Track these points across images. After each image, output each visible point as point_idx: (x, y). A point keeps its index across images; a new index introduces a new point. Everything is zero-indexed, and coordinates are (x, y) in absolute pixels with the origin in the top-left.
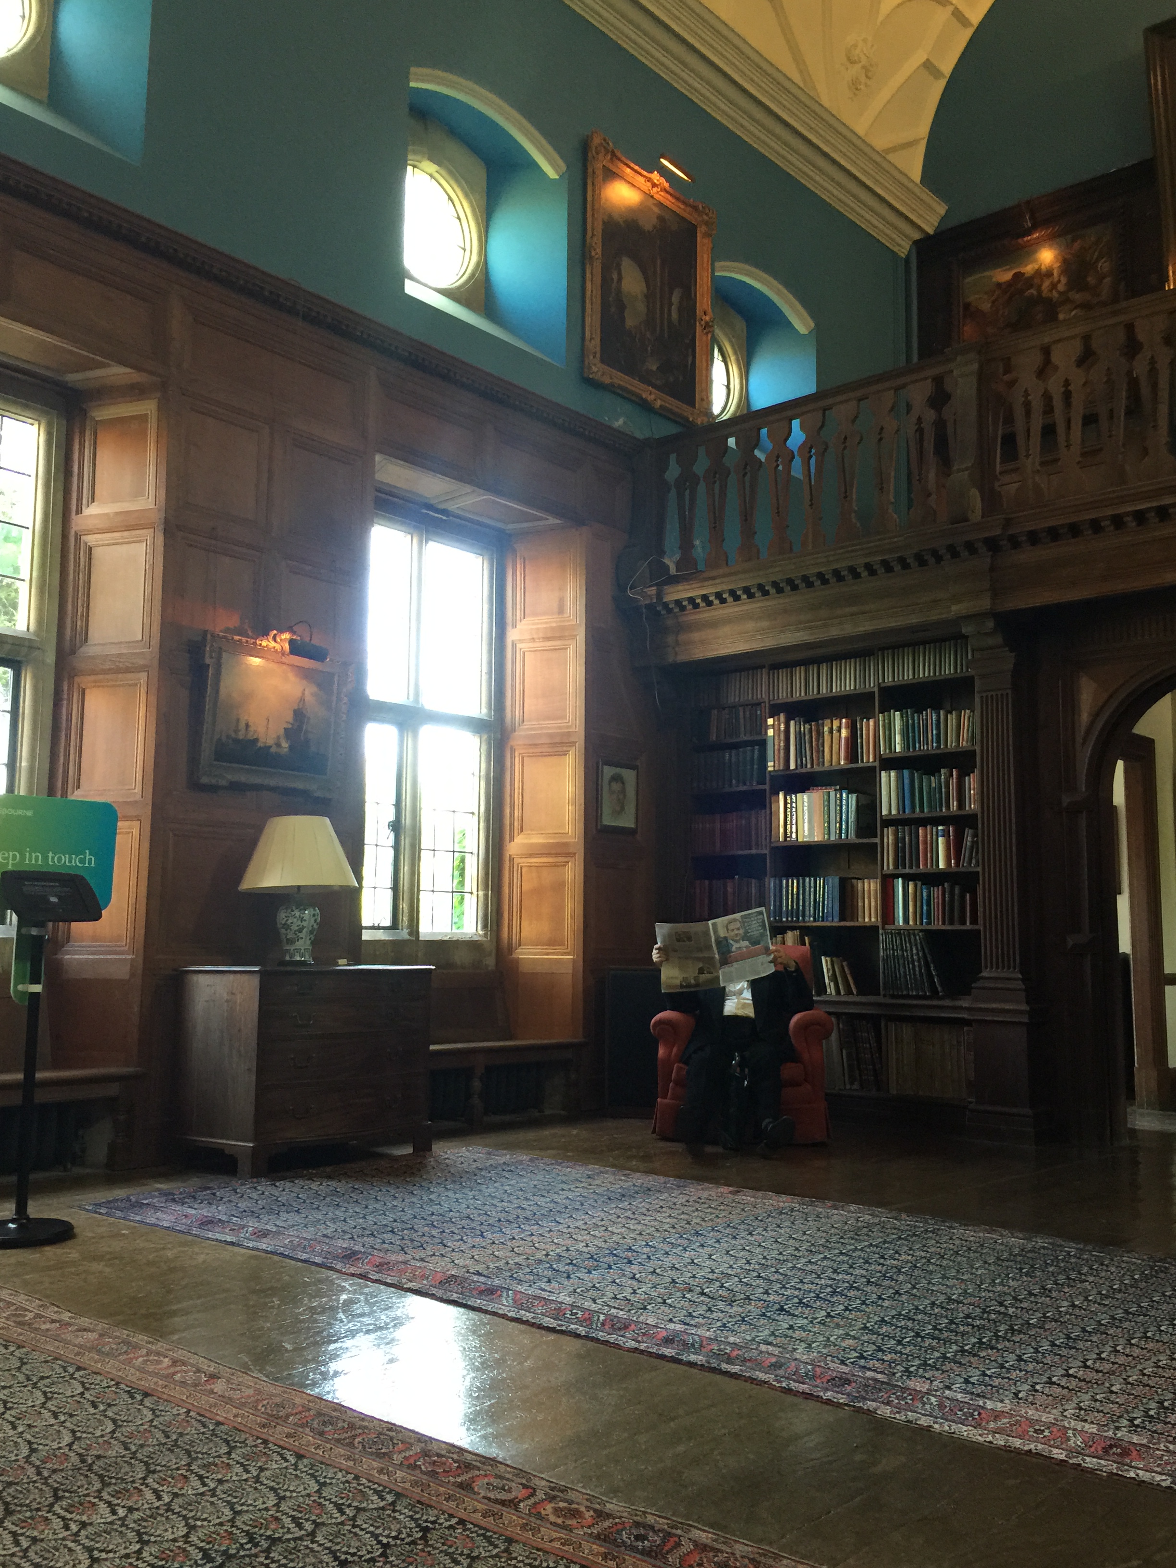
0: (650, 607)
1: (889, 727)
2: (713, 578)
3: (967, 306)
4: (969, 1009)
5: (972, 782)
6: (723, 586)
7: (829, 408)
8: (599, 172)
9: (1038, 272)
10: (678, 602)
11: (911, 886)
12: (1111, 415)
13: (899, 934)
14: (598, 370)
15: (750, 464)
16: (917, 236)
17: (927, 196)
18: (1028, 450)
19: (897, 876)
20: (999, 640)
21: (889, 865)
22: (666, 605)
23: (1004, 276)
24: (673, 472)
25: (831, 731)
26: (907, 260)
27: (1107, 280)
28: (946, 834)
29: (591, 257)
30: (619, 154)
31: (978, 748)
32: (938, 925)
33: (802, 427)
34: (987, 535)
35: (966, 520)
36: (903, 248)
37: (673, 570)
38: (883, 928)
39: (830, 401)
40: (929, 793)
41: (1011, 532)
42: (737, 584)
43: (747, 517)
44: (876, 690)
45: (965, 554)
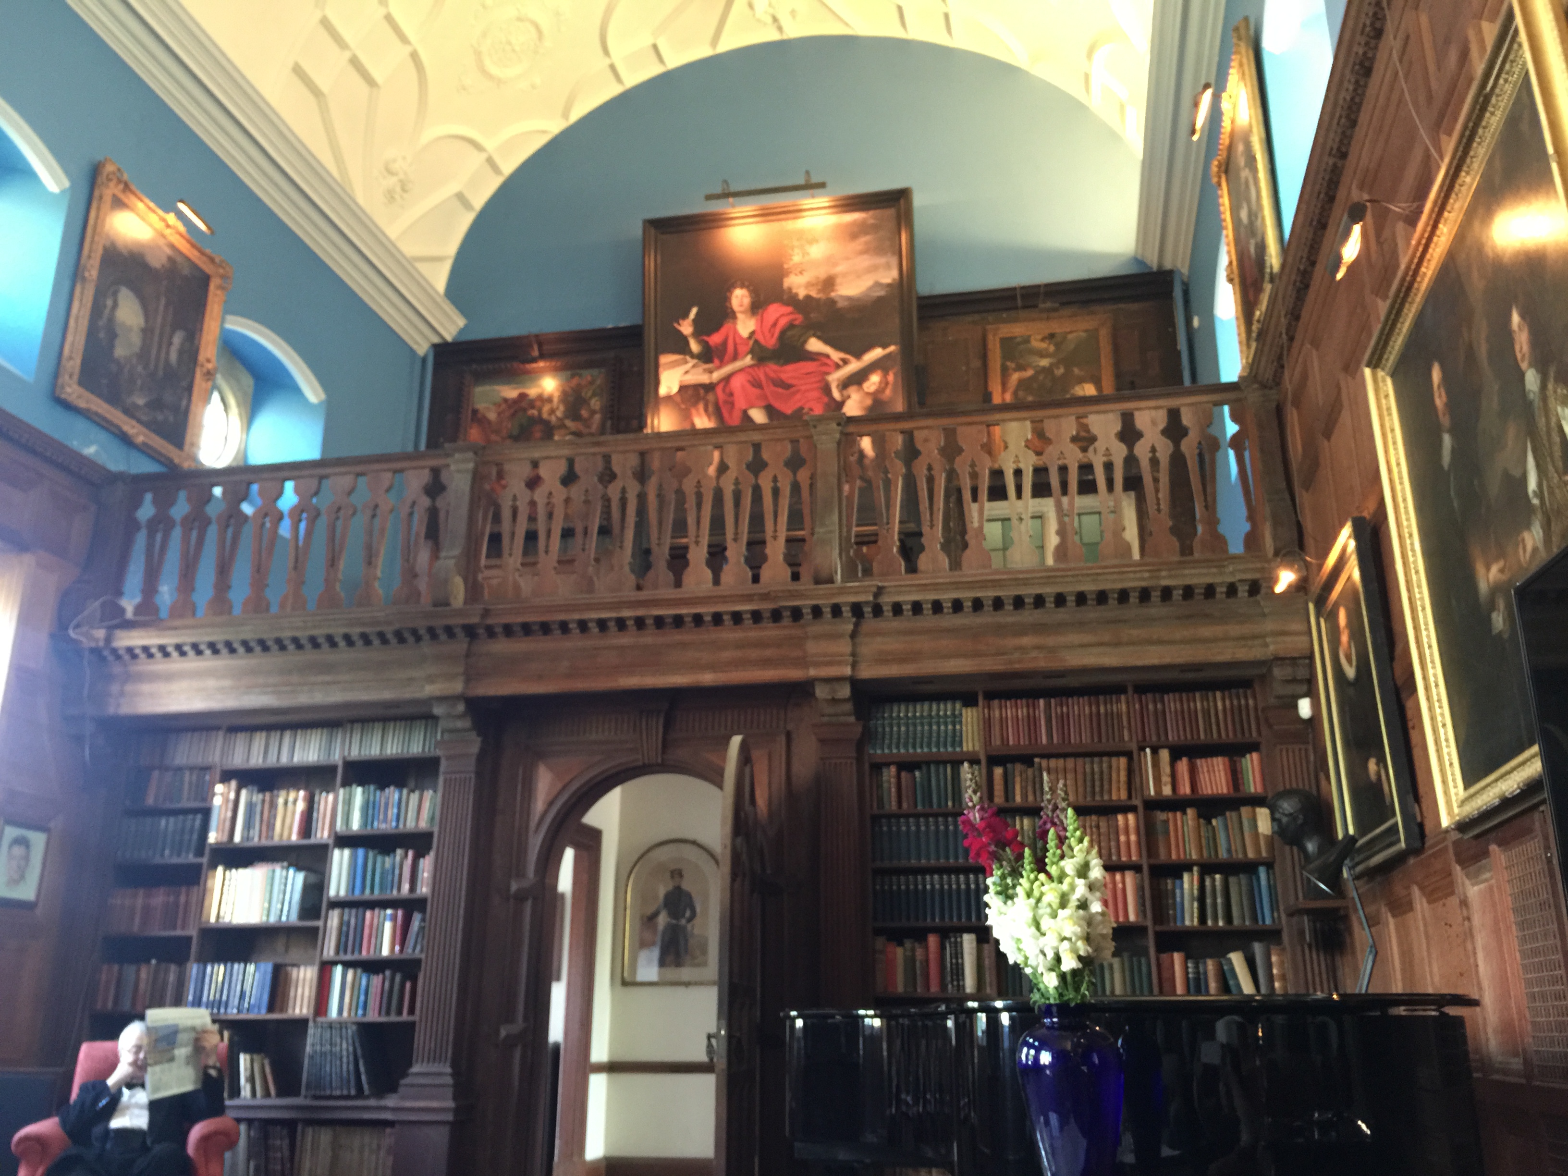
0: (96, 652)
1: (349, 803)
2: (176, 628)
3: (475, 412)
4: (394, 1110)
5: (426, 865)
6: (186, 638)
7: (326, 477)
8: (108, 198)
9: (540, 398)
10: (130, 650)
11: (350, 974)
12: (586, 532)
13: (331, 1028)
14: (73, 391)
15: (233, 517)
16: (436, 340)
17: (448, 307)
18: (511, 549)
19: (335, 963)
20: (466, 723)
21: (329, 950)
22: (114, 651)
23: (511, 392)
24: (146, 511)
25: (286, 803)
26: (424, 360)
27: (598, 417)
28: (394, 918)
29: (84, 279)
30: (133, 187)
31: (436, 830)
32: (373, 1016)
33: (297, 491)
34: (466, 621)
35: (447, 604)
36: (422, 348)
37: (129, 614)
38: (315, 1021)
39: (328, 471)
40: (382, 874)
41: (490, 621)
42: (203, 637)
43: (224, 569)
44: (340, 763)
45: (443, 637)
